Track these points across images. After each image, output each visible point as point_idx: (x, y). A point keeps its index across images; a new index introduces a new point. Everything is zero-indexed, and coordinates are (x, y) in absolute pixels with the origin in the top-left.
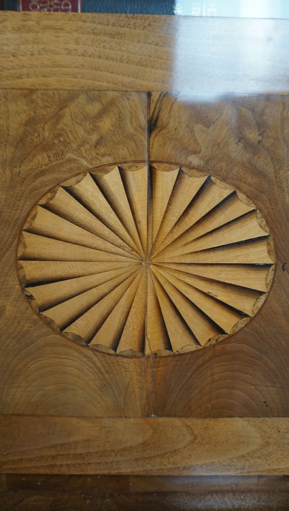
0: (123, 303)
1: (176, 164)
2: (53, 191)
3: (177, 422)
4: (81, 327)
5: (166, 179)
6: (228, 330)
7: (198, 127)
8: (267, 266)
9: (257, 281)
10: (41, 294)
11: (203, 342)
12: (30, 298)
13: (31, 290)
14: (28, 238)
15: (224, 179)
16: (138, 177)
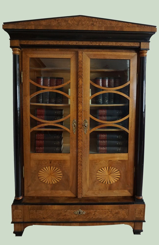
0: (48, 179)
2: (41, 169)
3: (54, 191)
4: (44, 181)
5: (52, 167)
6: (58, 181)
7: (55, 163)
8: (62, 175)
9: (61, 177)
10: (40, 178)
11: (56, 183)
13: (39, 178)
14: (39, 173)
16: (49, 167)
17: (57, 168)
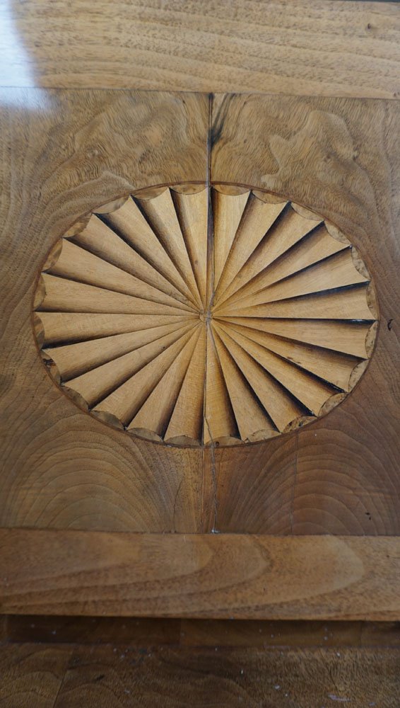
0: (174, 370)
1: (246, 186)
2: (84, 220)
3: (246, 540)
4: (116, 405)
5: (232, 205)
6: (316, 410)
7: (274, 139)
8: (367, 323)
9: (355, 343)
10: (64, 358)
11: (282, 427)
12: (50, 362)
13: (51, 353)
14: (50, 282)
15: (308, 207)
16: (196, 203)
17: (301, 224)
